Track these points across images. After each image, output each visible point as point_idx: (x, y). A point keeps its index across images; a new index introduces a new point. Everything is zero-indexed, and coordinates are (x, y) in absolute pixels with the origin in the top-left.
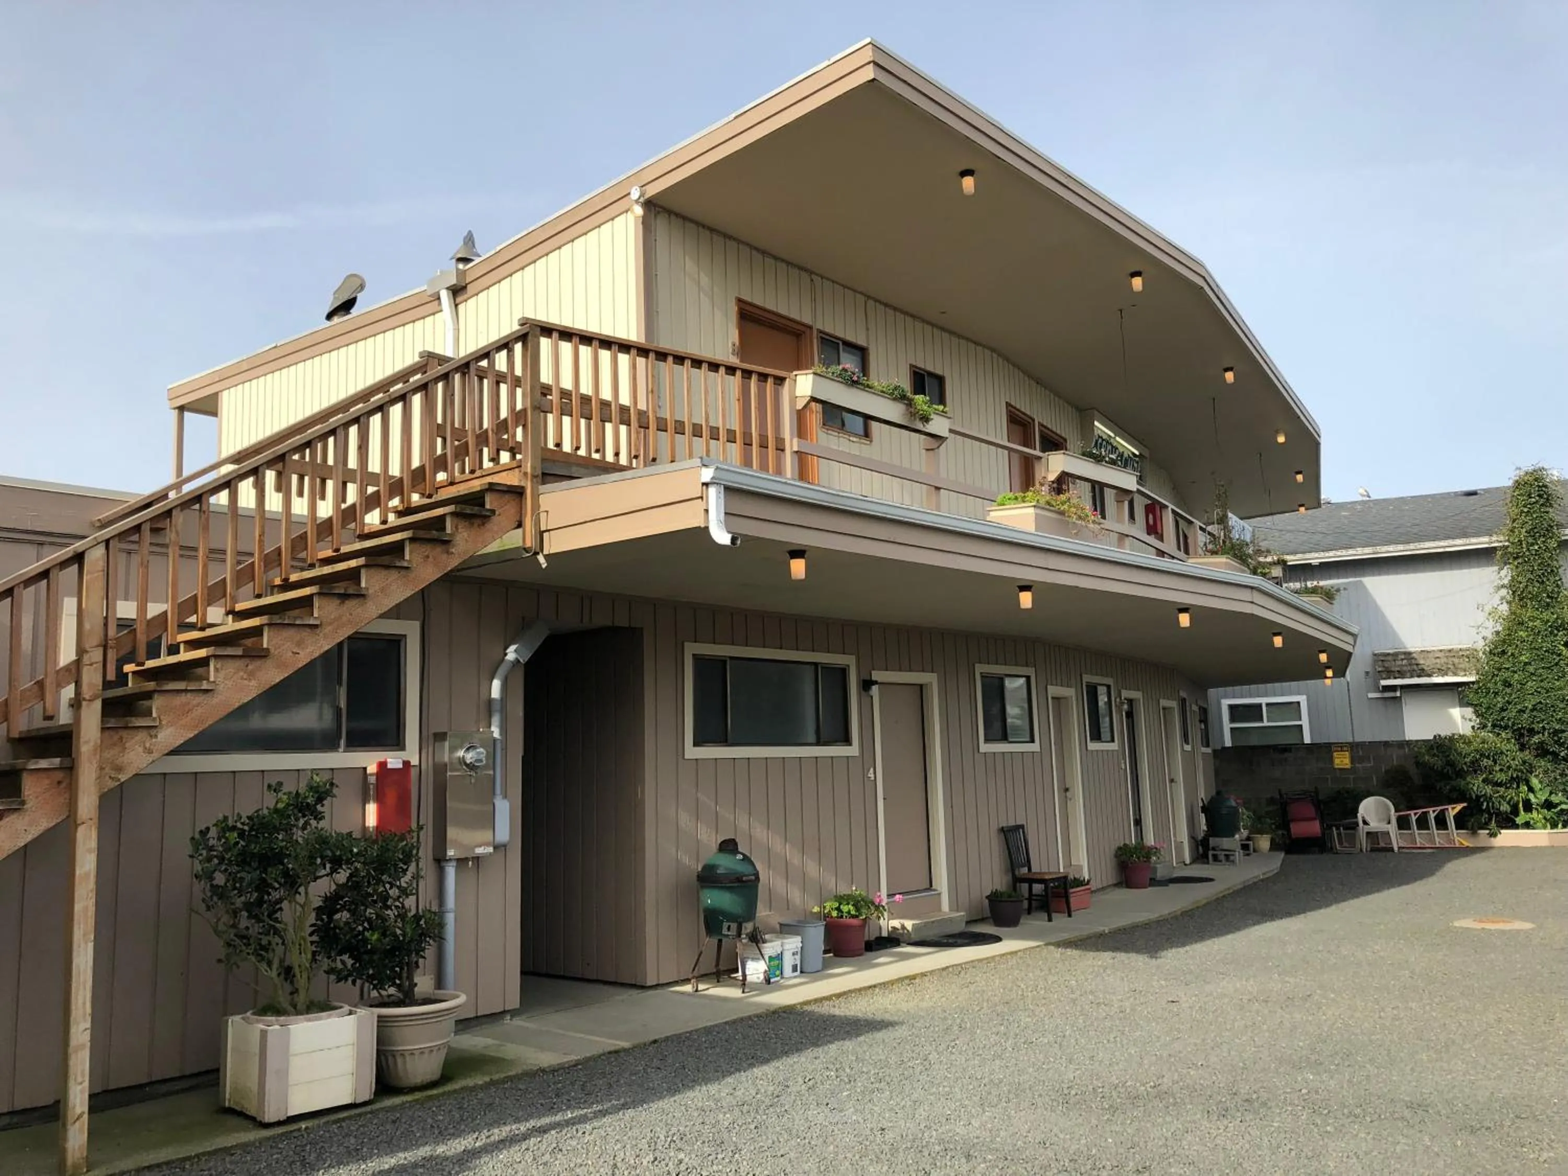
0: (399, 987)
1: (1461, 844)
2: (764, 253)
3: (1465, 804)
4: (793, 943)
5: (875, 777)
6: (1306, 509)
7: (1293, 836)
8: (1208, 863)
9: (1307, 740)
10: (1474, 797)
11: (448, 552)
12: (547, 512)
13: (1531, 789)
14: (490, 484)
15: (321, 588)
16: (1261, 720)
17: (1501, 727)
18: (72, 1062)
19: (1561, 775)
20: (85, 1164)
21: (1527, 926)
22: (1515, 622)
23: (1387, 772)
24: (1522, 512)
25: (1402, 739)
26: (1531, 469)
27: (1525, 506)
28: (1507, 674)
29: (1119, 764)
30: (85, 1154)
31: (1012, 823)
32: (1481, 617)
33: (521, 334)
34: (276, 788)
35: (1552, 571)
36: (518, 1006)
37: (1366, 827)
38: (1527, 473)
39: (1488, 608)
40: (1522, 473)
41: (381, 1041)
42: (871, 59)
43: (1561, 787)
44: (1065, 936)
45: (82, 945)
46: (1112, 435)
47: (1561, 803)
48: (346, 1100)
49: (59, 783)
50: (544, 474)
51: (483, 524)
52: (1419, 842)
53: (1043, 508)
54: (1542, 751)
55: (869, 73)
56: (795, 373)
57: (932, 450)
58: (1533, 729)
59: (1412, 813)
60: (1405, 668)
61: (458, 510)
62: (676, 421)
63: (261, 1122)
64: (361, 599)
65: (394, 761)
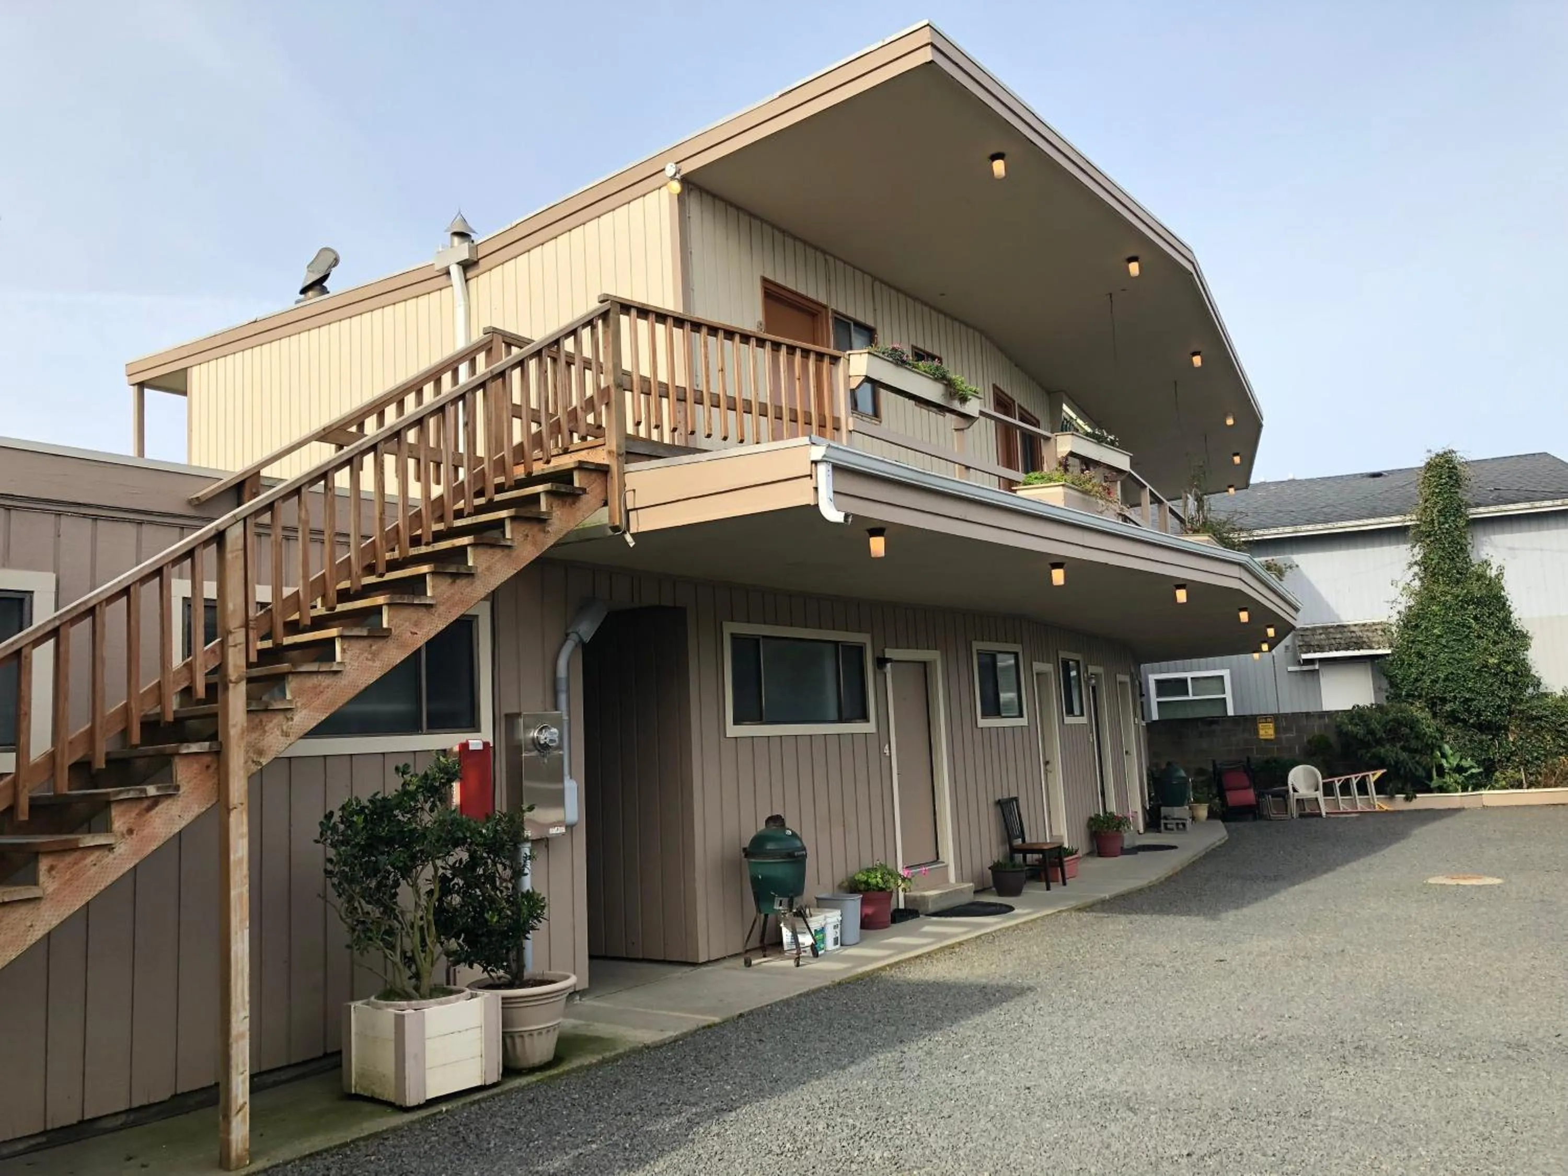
0: (507, 969)
1: (1381, 807)
2: (784, 232)
3: (1385, 770)
4: (833, 916)
5: (890, 753)
6: (1236, 490)
7: (1230, 804)
8: (1160, 832)
9: (1231, 712)
10: (1393, 763)
11: (544, 532)
12: (634, 491)
13: (1444, 756)
14: (580, 462)
15: (435, 567)
16: (1187, 693)
17: (1413, 696)
18: (234, 1052)
19: (1470, 741)
20: (248, 1156)
21: (1497, 881)
22: (1426, 597)
23: (1309, 742)
24: (1434, 492)
25: (1319, 710)
26: (1441, 452)
27: (1436, 487)
28: (1420, 646)
29: (1089, 739)
30: (247, 1146)
31: (1006, 796)
32: (1394, 593)
33: (600, 312)
34: (402, 770)
35: (1461, 548)
36: (587, 986)
37: (1296, 794)
38: (1438, 455)
39: (1401, 585)
40: (1433, 456)
41: (506, 1022)
42: (930, 41)
43: (1470, 753)
44: (1073, 903)
45: (239, 933)
46: (1074, 416)
47: (1472, 767)
48: (477, 1082)
49: (208, 767)
50: (628, 453)
51: (574, 503)
52: (1343, 807)
53: (1070, 488)
54: (1453, 718)
55: (927, 55)
56: (848, 352)
57: (962, 429)
58: (1445, 698)
59: (1336, 779)
60: (1323, 642)
61: (554, 488)
62: (744, 400)
63: (401, 1106)
64: (470, 579)
65: (475, 742)
